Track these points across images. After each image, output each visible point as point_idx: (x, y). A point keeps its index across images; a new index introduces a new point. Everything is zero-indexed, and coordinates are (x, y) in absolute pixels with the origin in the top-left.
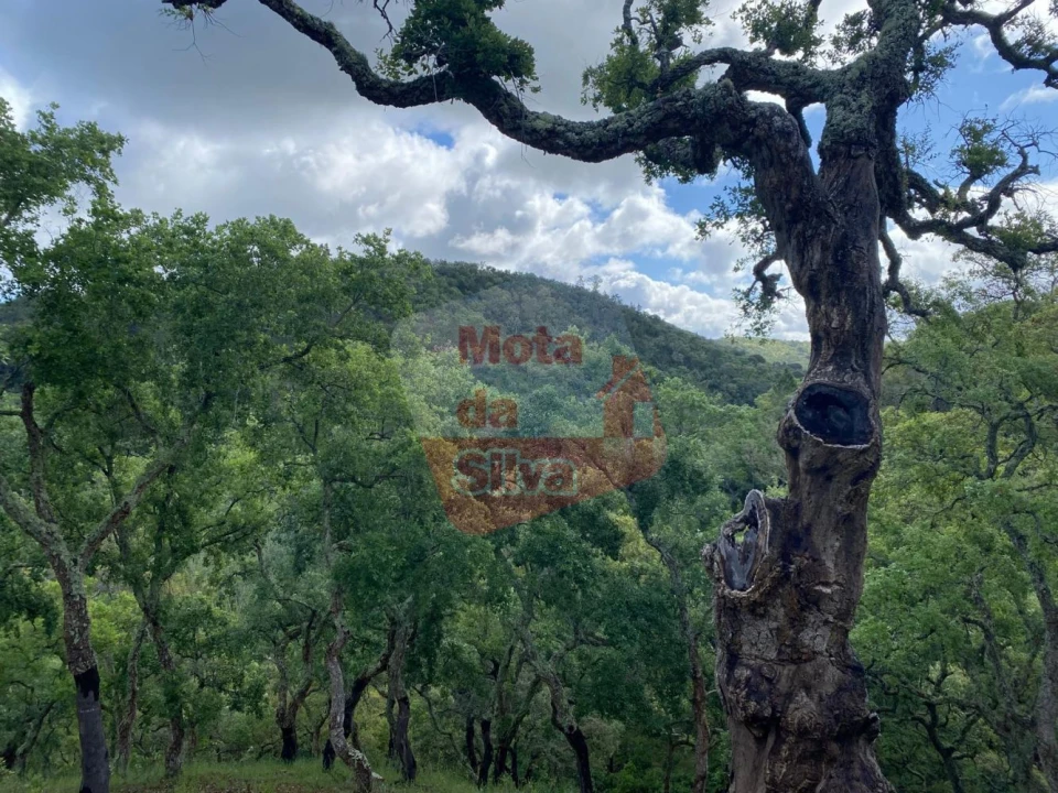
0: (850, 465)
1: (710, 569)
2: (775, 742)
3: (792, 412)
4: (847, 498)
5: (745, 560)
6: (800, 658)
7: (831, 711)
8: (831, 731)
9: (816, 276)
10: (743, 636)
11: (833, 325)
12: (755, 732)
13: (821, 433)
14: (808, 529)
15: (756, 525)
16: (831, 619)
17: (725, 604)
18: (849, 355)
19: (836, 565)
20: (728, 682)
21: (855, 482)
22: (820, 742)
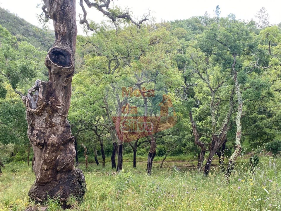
0: (65, 72)
1: (25, 103)
2: (46, 149)
3: (48, 56)
4: (65, 82)
5: (35, 100)
6: (52, 126)
7: (61, 138)
8: (61, 143)
9: (56, 13)
10: (35, 122)
11: (61, 30)
12: (40, 147)
13: (57, 63)
14: (54, 90)
15: (38, 90)
16: (61, 115)
17: (30, 113)
18: (66, 40)
19: (62, 100)
20: (31, 135)
21: (67, 77)
22: (58, 147)
